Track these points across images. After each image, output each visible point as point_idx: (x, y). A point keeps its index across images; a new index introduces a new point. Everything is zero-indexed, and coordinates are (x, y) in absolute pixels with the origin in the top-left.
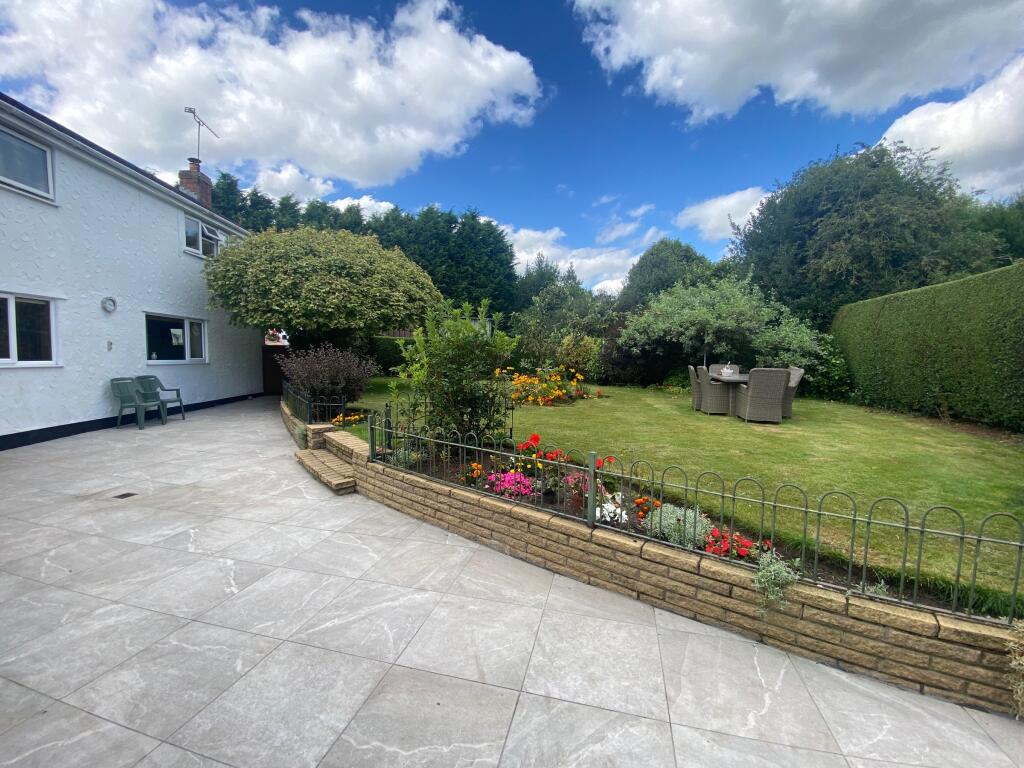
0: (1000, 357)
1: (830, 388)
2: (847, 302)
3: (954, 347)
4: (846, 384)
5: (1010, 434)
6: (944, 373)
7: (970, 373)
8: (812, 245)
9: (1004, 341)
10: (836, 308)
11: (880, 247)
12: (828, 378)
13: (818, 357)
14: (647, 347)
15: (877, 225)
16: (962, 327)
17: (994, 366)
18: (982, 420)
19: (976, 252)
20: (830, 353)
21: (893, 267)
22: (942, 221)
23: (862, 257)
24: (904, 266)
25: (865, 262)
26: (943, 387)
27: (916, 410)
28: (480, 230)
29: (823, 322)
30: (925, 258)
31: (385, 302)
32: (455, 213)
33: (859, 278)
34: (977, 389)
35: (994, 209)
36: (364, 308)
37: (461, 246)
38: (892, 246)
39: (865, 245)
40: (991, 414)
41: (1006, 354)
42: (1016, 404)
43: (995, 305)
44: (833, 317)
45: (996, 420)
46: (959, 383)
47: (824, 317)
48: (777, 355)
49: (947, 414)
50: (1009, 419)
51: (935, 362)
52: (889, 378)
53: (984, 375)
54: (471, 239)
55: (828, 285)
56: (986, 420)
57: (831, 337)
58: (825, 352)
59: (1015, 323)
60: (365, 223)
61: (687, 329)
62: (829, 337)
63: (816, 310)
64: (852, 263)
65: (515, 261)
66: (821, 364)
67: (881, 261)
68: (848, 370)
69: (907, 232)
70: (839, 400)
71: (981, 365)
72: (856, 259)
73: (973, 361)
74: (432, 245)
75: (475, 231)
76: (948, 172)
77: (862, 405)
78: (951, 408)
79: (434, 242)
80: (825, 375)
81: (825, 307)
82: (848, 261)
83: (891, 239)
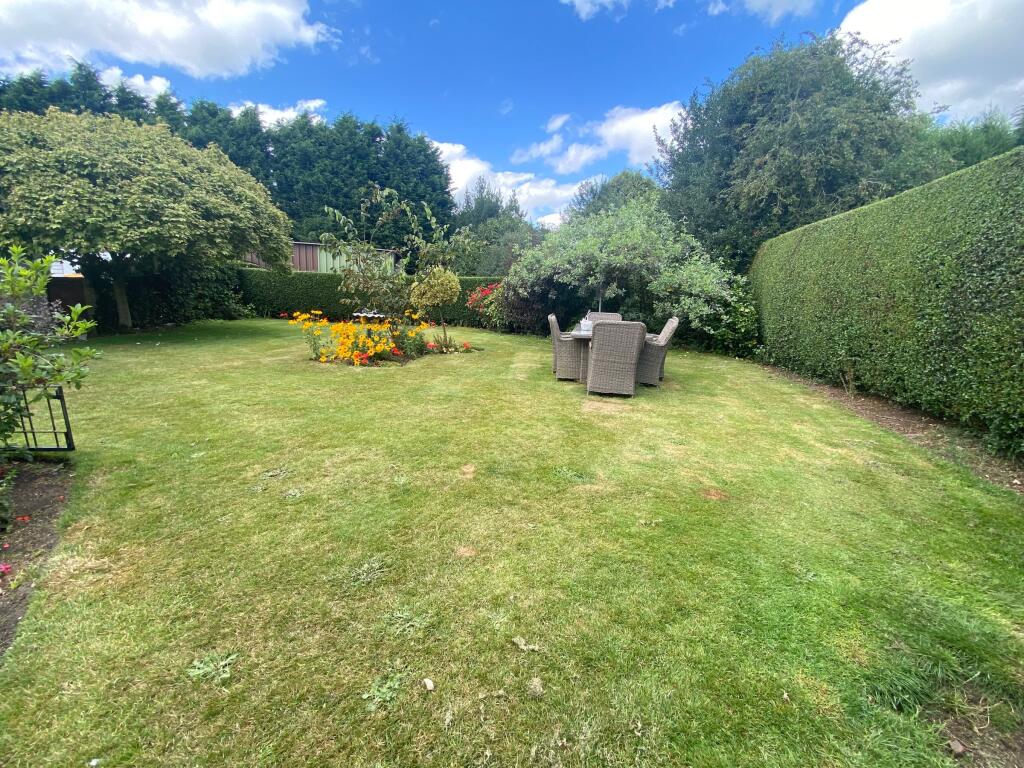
0: (928, 311)
1: (736, 342)
2: (771, 236)
3: (869, 295)
4: (753, 337)
5: (928, 422)
6: (853, 331)
7: (885, 332)
8: (739, 162)
9: (937, 287)
10: (758, 244)
11: (812, 164)
12: (735, 330)
13: (726, 304)
14: (536, 288)
15: (812, 135)
16: (884, 264)
17: (919, 324)
18: (893, 398)
19: (927, 173)
20: (740, 300)
21: (828, 192)
22: (892, 135)
23: (789, 177)
24: (840, 191)
25: (794, 184)
26: (850, 349)
27: (820, 376)
28: (407, 146)
29: (741, 260)
30: (864, 181)
31: (154, 215)
32: (379, 124)
33: (785, 207)
34: (892, 356)
35: (956, 132)
36: (116, 224)
37: (385, 165)
38: (827, 163)
39: (795, 161)
40: (905, 391)
41: (937, 307)
42: (941, 383)
43: (932, 230)
44: (754, 255)
45: (911, 401)
46: (871, 345)
47: (744, 255)
48: (678, 301)
49: (852, 384)
50: (928, 402)
51: (844, 315)
52: (795, 333)
53: (904, 337)
54: (397, 157)
55: (751, 214)
56: (898, 399)
57: (745, 279)
58: (734, 298)
59: (958, 257)
60: (264, 130)
61: (574, 266)
62: (742, 280)
63: (735, 246)
64: (778, 184)
65: (451, 186)
66: (726, 314)
67: (811, 182)
68: (758, 320)
69: (846, 144)
70: (744, 357)
71: (900, 322)
72: (784, 180)
73: (891, 316)
74: (347, 161)
75: (402, 146)
76: (908, 74)
77: (767, 364)
78: (857, 378)
79: (348, 157)
80: (731, 327)
81: (745, 243)
82: (773, 182)
83: (826, 153)
